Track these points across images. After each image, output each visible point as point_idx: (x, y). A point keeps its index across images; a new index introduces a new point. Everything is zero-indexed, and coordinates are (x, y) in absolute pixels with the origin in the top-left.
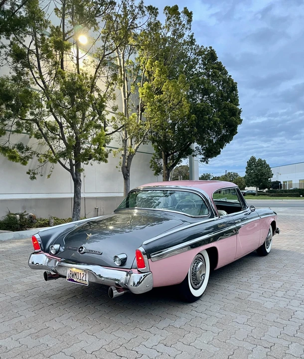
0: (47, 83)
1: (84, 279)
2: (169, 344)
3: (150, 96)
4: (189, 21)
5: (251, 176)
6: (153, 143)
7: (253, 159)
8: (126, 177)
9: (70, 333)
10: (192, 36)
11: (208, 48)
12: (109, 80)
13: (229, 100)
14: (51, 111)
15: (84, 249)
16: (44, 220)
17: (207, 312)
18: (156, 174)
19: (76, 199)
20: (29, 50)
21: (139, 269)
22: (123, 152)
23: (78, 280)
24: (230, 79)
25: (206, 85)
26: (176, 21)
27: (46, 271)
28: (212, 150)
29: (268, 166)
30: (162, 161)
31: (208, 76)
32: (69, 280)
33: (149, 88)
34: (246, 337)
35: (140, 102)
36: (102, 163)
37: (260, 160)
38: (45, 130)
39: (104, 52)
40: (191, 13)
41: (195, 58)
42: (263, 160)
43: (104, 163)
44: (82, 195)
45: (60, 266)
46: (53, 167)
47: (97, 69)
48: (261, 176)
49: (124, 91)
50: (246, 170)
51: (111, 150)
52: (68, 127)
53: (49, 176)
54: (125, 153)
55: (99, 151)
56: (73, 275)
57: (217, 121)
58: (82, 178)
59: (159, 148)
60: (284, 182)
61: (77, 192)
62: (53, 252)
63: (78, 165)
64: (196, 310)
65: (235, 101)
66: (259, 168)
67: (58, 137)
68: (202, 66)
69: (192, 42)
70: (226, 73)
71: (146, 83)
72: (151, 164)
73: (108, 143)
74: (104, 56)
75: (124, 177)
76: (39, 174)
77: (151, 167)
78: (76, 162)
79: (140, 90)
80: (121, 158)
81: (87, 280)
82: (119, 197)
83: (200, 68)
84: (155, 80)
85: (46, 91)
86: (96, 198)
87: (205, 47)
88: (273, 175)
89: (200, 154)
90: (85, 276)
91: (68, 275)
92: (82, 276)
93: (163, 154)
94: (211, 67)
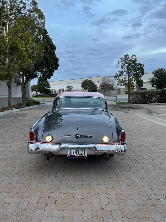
15: (80, 135)
23: (78, 155)
32: (70, 156)
56: (73, 153)
72: (15, 80)
81: (86, 154)
88: (50, 86)
90: (84, 152)
91: (69, 153)
92: (81, 152)
93: (22, 76)
94: (46, 37)
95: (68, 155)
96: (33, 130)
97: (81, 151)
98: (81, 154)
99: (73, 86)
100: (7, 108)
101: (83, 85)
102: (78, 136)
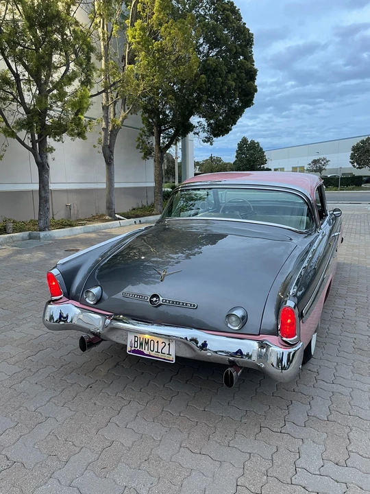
1: (166, 350)
2: (341, 461)
3: (145, 43)
5: (242, 161)
6: (144, 113)
7: (244, 140)
8: (109, 161)
9: (159, 452)
13: (241, 57)
14: (3, 53)
15: (161, 299)
17: (339, 380)
18: (145, 157)
19: (43, 192)
21: (284, 339)
22: (104, 124)
23: (152, 354)
24: (244, 27)
25: (218, 33)
27: (82, 334)
28: (223, 127)
29: (261, 149)
30: (153, 140)
31: (217, 20)
32: (134, 351)
33: (143, 29)
35: (127, 51)
36: (78, 139)
37: (253, 142)
42: (256, 141)
43: (81, 140)
44: (52, 187)
45: (113, 329)
46: (6, 143)
48: (254, 162)
51: (90, 121)
52: (29, 81)
53: (1, 158)
54: (107, 125)
55: (77, 121)
56: (141, 344)
57: (232, 85)
58: (50, 161)
59: (150, 120)
61: (43, 182)
62: (90, 301)
63: (42, 142)
64: (320, 377)
65: (249, 58)
66: (252, 151)
67: (12, 97)
68: (208, 6)
70: (240, 19)
71: (139, 21)
72: (138, 143)
73: (87, 109)
75: (106, 161)
77: (138, 147)
78: (39, 137)
79: (129, 32)
80: (100, 133)
81: (173, 353)
82: (98, 189)
83: (206, 7)
86: (68, 191)
88: (266, 160)
89: (204, 131)
90: (167, 346)
91: (131, 342)
92: (161, 346)
93: (154, 130)
94: (222, 6)
95: (129, 348)
96: (55, 272)
97: (160, 343)
98: (160, 351)
99: (328, 159)
100: (103, 215)
101: (354, 155)
102: (156, 301)
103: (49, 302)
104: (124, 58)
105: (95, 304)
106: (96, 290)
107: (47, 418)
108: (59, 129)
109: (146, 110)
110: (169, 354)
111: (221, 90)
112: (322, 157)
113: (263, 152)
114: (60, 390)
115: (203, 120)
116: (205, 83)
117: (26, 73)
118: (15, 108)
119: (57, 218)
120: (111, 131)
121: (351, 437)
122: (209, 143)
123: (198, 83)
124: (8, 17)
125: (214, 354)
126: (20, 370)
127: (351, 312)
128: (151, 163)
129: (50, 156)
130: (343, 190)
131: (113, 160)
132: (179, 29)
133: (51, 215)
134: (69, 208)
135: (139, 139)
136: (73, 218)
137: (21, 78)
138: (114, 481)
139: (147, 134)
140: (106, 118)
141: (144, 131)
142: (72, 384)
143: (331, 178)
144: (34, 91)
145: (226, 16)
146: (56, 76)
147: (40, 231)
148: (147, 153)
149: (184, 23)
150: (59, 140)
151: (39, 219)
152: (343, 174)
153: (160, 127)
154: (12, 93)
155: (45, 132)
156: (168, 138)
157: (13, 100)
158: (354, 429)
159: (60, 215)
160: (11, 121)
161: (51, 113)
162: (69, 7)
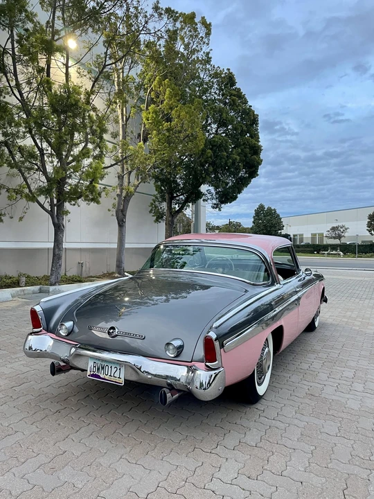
0: (25, 95)
1: (117, 375)
2: (254, 476)
3: (156, 123)
4: (208, 34)
5: (259, 227)
6: (156, 181)
7: (261, 207)
8: (121, 224)
9: (102, 460)
10: (208, 54)
11: (225, 70)
12: (111, 97)
13: (248, 135)
14: (30, 132)
15: (117, 330)
16: (11, 278)
17: (280, 418)
18: (157, 221)
19: (57, 250)
20: (4, 49)
21: (207, 364)
22: (118, 191)
23: (107, 377)
24: (250, 109)
25: (224, 115)
26: (193, 32)
27: (53, 360)
28: (229, 195)
29: (278, 215)
30: (164, 205)
31: (225, 104)
32: (92, 375)
33: (156, 112)
34: (350, 457)
35: (143, 129)
36: (93, 204)
37: (269, 209)
38: (18, 156)
39: (106, 61)
40: (210, 24)
41: (209, 81)
42: (273, 208)
43: (96, 204)
44: (65, 245)
45: (77, 355)
46: (27, 207)
47: (95, 82)
48: (271, 227)
49: (122, 114)
50: (253, 220)
51: (104, 188)
52: (51, 155)
53: (21, 219)
54: (121, 192)
55: (91, 188)
56: (98, 369)
57: (236, 159)
58: (65, 222)
59: (163, 188)
60: (294, 236)
61: (58, 241)
62: (63, 333)
63: (60, 206)
64: (264, 414)
65: (255, 136)
66: (268, 217)
67: (36, 167)
68: (217, 92)
69: (208, 60)
70: (246, 102)
71: (153, 106)
72: (151, 208)
73: (102, 178)
74: (105, 66)
75: (119, 224)
76: (7, 215)
77: (150, 212)
78: (58, 202)
79: (144, 114)
80: (115, 199)
81: (122, 376)
82: (110, 249)
83: (215, 93)
84: (165, 102)
85: (25, 105)
86: (81, 250)
87: (221, 69)
88: (283, 226)
89: (213, 198)
90: (118, 370)
91: (91, 368)
92: (114, 370)
93: (167, 196)
94: (229, 93)
95: (88, 373)
96: (38, 309)
97: (113, 368)
98: (112, 375)
99: (346, 227)
100: (113, 273)
101: (371, 224)
102: (113, 332)
103: (31, 334)
104: (139, 135)
105: (67, 336)
106: (69, 324)
107: (16, 432)
108: (75, 195)
109: (157, 178)
110: (119, 378)
111: (226, 164)
112: (340, 224)
113: (280, 219)
114: (33, 412)
115: (212, 189)
116: (211, 157)
117: (50, 149)
118: (37, 177)
119: (69, 274)
120: (125, 197)
121: (270, 459)
122: (218, 209)
123: (205, 157)
124: (37, 104)
125: (153, 377)
126: (3, 396)
127: (317, 365)
128: (162, 226)
129: (66, 218)
130: (361, 257)
131: (125, 222)
132: (187, 113)
133: (64, 272)
134: (81, 265)
135: (152, 204)
136: (84, 275)
137: (45, 152)
138: (58, 477)
139: (160, 200)
140: (121, 185)
141: (156, 198)
142: (44, 409)
143: (350, 245)
144: (55, 163)
145: (233, 100)
146: (76, 151)
147: (51, 285)
148: (159, 217)
149: (190, 108)
150: (74, 205)
151: (51, 275)
152: (362, 241)
153: (172, 195)
154: (36, 164)
155: (63, 197)
156: (179, 203)
157: (37, 170)
158: (276, 454)
159: (72, 272)
160: (34, 187)
161: (70, 181)
162: (89, 96)
